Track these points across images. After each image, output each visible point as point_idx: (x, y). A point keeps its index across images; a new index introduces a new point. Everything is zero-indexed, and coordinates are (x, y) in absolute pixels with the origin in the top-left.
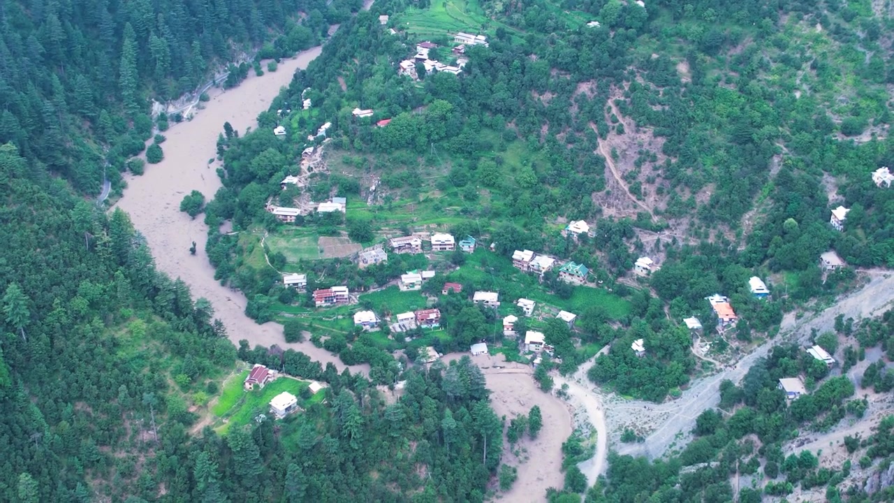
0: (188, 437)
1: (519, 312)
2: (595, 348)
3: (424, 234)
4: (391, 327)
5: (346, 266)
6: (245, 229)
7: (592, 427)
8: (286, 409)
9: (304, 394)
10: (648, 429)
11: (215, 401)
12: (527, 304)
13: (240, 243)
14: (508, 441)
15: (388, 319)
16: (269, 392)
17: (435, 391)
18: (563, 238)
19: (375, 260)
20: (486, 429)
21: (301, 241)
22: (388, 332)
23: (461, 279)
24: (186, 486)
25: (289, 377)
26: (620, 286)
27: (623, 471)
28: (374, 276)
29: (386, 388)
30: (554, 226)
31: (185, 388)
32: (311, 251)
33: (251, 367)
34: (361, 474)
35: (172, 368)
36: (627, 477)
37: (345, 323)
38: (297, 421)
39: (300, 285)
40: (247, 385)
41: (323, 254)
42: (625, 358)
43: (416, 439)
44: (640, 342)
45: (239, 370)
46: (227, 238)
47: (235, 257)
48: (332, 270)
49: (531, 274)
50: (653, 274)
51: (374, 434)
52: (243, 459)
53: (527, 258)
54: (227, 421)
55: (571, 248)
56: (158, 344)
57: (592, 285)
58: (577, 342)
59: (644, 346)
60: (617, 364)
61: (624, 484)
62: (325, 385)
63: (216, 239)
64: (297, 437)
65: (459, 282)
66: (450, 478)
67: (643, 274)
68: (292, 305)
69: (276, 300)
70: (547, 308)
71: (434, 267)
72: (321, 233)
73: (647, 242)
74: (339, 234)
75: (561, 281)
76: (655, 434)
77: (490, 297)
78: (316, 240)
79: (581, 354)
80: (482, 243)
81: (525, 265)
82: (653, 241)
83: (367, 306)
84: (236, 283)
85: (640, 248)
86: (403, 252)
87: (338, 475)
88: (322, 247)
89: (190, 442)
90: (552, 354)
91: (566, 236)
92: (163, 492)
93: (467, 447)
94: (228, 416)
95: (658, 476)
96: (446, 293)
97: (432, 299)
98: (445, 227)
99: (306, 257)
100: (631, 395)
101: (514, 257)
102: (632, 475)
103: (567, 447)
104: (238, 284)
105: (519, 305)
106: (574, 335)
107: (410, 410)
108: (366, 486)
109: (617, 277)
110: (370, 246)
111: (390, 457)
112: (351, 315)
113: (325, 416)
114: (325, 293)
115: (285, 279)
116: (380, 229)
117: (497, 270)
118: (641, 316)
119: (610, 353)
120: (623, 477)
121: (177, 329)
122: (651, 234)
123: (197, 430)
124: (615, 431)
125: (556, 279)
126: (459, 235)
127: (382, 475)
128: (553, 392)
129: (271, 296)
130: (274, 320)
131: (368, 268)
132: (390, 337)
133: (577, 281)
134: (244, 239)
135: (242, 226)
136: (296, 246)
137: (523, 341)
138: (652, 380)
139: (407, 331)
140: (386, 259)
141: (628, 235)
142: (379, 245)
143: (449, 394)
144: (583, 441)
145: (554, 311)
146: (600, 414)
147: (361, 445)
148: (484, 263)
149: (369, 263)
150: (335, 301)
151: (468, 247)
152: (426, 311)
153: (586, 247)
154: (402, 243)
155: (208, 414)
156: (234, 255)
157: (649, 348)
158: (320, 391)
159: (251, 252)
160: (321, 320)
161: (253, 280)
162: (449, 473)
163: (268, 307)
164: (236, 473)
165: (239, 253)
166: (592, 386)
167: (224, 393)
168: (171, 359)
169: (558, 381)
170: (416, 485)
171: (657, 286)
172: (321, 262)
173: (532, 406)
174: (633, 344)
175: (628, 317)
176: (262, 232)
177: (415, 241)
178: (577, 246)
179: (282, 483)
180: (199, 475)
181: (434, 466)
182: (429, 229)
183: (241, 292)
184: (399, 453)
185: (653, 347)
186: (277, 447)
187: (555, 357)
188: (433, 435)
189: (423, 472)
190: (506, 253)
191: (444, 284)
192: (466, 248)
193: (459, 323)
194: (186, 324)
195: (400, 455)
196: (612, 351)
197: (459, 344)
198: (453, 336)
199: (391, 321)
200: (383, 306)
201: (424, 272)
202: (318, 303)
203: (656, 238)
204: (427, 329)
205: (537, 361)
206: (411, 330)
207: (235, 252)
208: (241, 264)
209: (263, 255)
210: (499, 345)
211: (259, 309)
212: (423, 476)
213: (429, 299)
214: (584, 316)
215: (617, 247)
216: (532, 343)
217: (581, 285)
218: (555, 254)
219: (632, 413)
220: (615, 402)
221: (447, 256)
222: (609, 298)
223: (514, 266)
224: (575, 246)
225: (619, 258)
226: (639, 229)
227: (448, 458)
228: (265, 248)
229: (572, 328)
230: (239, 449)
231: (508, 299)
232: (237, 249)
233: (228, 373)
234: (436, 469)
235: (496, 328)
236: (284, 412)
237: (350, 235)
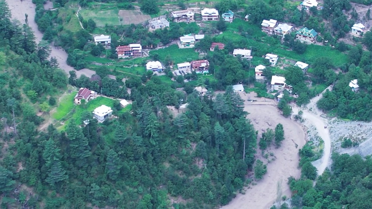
0: (36, 133)
1: (267, 63)
2: (322, 87)
3: (195, 9)
4: (173, 73)
5: (140, 30)
6: (63, 6)
7: (320, 139)
8: (105, 116)
9: (117, 107)
10: (361, 138)
11: (54, 111)
12: (272, 57)
13: (60, 16)
14: (260, 148)
15: (171, 67)
16: (91, 106)
17: (209, 110)
18: (299, 11)
19: (161, 26)
20: (246, 134)
21: (105, 13)
22: (171, 76)
23: (223, 40)
24: (37, 164)
25: (105, 97)
26: (341, 43)
27: (343, 164)
28: (160, 37)
29: (173, 108)
30: (292, 3)
31: (34, 100)
32: (113, 20)
33: (78, 90)
34: (157, 163)
35: (24, 87)
36: (346, 168)
37: (140, 70)
38: (112, 125)
39: (106, 43)
40: (76, 100)
41: (122, 22)
42: (344, 92)
43: (195, 141)
44: (355, 81)
45: (70, 91)
46: (50, 13)
47: (56, 26)
48: (130, 32)
49: (275, 37)
50: (365, 35)
51: (166, 137)
52: (77, 146)
53: (272, 25)
54: (63, 124)
55: (304, 18)
56: (14, 70)
57: (320, 44)
58: (310, 84)
59: (358, 84)
60: (338, 97)
61: (343, 173)
62: (131, 103)
63: (42, 13)
64: (112, 135)
65: (222, 42)
66: (220, 168)
67: (358, 35)
68: (101, 57)
69: (89, 53)
70: (287, 61)
71: (204, 32)
72: (121, 7)
73: (361, 13)
74: (133, 8)
75: (297, 42)
76: (366, 141)
77: (246, 53)
78: (117, 12)
79: (312, 91)
80: (239, 16)
81: (271, 30)
82: (365, 12)
83: (155, 58)
84: (59, 42)
85: (356, 18)
86: (181, 21)
87: (142, 162)
88: (121, 18)
89: (39, 136)
90: (291, 92)
91: (301, 9)
92: (21, 168)
93: (231, 148)
94: (64, 120)
95: (368, 167)
96: (213, 50)
97: (203, 54)
98: (212, 4)
99: (110, 23)
100: (348, 118)
101: (262, 24)
102: (349, 166)
103: (303, 152)
104: (60, 43)
105: (266, 58)
106: (307, 79)
107: (192, 121)
108: (161, 171)
109: (339, 38)
110: (156, 17)
111: (177, 153)
112: (144, 64)
113: (131, 122)
114: (125, 48)
115: (95, 38)
116: (163, 5)
117: (250, 34)
118: (357, 64)
119: (333, 90)
120: (343, 169)
121: (27, 61)
122: (363, 7)
123: (43, 128)
124: (337, 141)
125: (293, 40)
126: (222, 10)
127: (172, 165)
128: (292, 117)
129: (86, 51)
130: (88, 68)
131: (156, 31)
132: (173, 79)
133: (309, 41)
134: (62, 13)
135: (61, 4)
136: (103, 17)
137: (270, 83)
138: (364, 106)
139: (185, 75)
140: (169, 26)
141: (347, 8)
142: (163, 16)
143: (218, 112)
144: (314, 148)
145: (292, 63)
146: (326, 131)
147: (157, 143)
148: (240, 29)
149: (156, 28)
150: (132, 54)
151: (228, 18)
152: (199, 61)
153: (316, 17)
154: (180, 15)
155: (50, 119)
156: (55, 24)
157: (362, 85)
158: (128, 106)
159: (68, 21)
160: (122, 67)
161: (71, 40)
162: (219, 165)
163: (83, 58)
164: (72, 156)
165: (59, 23)
166: (320, 113)
167: (60, 105)
168: (23, 80)
169: (295, 110)
170: (196, 172)
171: (368, 44)
172: (121, 27)
173: (277, 124)
174: (350, 83)
175: (346, 65)
176: (76, 7)
177: (190, 13)
178: (309, 17)
179: (104, 165)
180: (47, 156)
181: (209, 160)
182: (199, 5)
183: (62, 49)
184: (184, 150)
185: (365, 84)
186: (99, 141)
187: (293, 94)
188: (207, 138)
189: (200, 164)
190: (257, 22)
191: (211, 43)
192: (227, 19)
193: (223, 70)
194: (33, 57)
195: (185, 151)
196: (334, 89)
197: (223, 84)
198: (218, 79)
199: (173, 69)
200: (168, 57)
201: (196, 36)
202: (120, 56)
203: (367, 9)
204: (199, 74)
205: (280, 96)
206: (188, 74)
207: (56, 22)
208: (61, 29)
209: (78, 23)
210: (252, 86)
211: (77, 59)
212: (200, 167)
213: (201, 54)
214: (314, 64)
215: (338, 16)
216: (276, 84)
217: (312, 44)
218: (293, 23)
219: (349, 129)
220: (337, 123)
221: (213, 24)
222: (332, 52)
223: (263, 31)
224: (308, 17)
225: (340, 23)
226: (355, 4)
227: (218, 155)
228: (79, 17)
229: (306, 74)
230: (74, 138)
231: (258, 54)
232: (58, 20)
233: (62, 93)
234: (210, 162)
235: (250, 74)
236: (103, 118)
237: (142, 9)
